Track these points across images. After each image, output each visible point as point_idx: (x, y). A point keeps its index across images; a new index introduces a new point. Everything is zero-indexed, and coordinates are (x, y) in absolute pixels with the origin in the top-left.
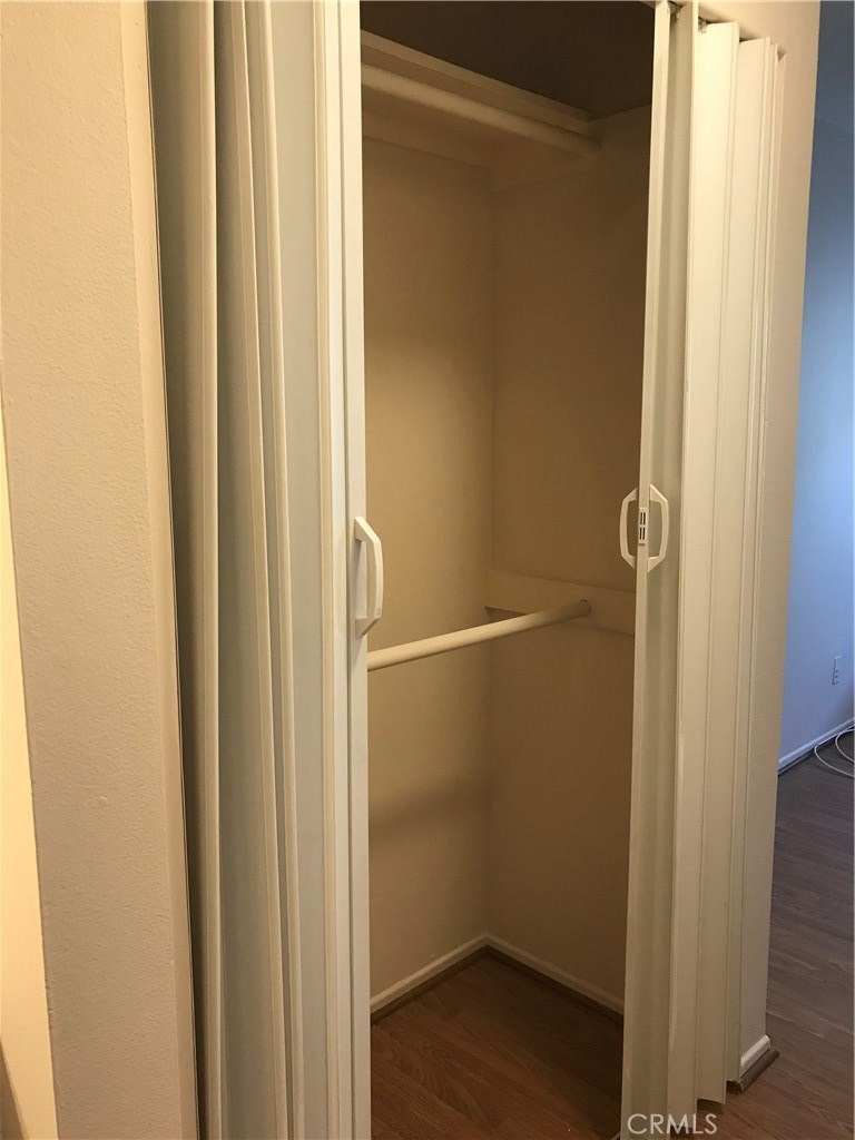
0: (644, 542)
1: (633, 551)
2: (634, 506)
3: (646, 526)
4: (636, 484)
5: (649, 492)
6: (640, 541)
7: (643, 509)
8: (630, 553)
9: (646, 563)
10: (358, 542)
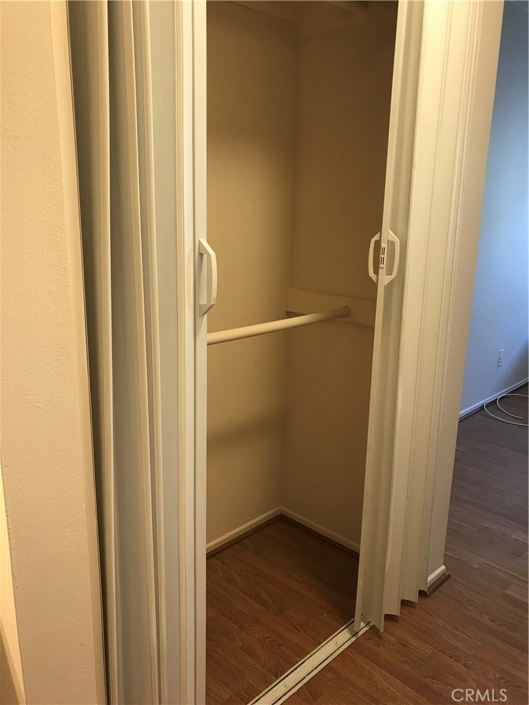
0: (384, 266)
1: (376, 272)
2: (378, 243)
3: (385, 256)
4: (380, 230)
5: (388, 234)
6: (381, 266)
7: (384, 245)
8: (374, 273)
9: (384, 279)
10: (201, 255)
